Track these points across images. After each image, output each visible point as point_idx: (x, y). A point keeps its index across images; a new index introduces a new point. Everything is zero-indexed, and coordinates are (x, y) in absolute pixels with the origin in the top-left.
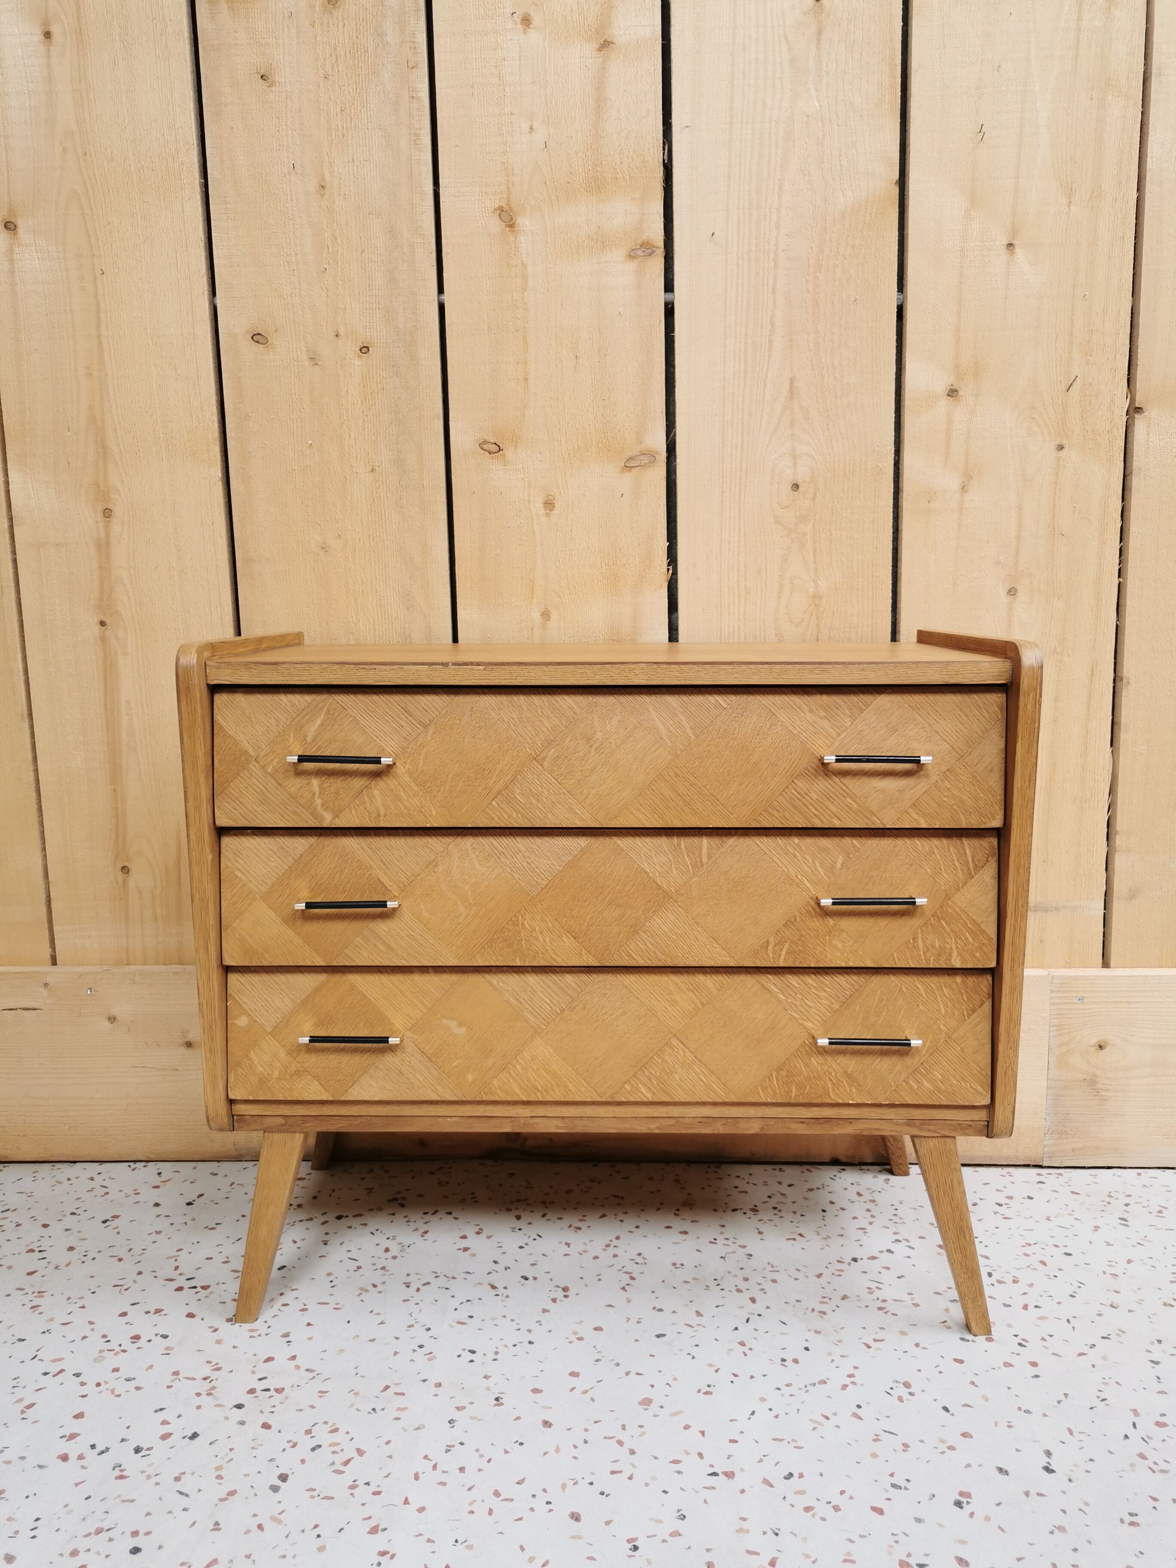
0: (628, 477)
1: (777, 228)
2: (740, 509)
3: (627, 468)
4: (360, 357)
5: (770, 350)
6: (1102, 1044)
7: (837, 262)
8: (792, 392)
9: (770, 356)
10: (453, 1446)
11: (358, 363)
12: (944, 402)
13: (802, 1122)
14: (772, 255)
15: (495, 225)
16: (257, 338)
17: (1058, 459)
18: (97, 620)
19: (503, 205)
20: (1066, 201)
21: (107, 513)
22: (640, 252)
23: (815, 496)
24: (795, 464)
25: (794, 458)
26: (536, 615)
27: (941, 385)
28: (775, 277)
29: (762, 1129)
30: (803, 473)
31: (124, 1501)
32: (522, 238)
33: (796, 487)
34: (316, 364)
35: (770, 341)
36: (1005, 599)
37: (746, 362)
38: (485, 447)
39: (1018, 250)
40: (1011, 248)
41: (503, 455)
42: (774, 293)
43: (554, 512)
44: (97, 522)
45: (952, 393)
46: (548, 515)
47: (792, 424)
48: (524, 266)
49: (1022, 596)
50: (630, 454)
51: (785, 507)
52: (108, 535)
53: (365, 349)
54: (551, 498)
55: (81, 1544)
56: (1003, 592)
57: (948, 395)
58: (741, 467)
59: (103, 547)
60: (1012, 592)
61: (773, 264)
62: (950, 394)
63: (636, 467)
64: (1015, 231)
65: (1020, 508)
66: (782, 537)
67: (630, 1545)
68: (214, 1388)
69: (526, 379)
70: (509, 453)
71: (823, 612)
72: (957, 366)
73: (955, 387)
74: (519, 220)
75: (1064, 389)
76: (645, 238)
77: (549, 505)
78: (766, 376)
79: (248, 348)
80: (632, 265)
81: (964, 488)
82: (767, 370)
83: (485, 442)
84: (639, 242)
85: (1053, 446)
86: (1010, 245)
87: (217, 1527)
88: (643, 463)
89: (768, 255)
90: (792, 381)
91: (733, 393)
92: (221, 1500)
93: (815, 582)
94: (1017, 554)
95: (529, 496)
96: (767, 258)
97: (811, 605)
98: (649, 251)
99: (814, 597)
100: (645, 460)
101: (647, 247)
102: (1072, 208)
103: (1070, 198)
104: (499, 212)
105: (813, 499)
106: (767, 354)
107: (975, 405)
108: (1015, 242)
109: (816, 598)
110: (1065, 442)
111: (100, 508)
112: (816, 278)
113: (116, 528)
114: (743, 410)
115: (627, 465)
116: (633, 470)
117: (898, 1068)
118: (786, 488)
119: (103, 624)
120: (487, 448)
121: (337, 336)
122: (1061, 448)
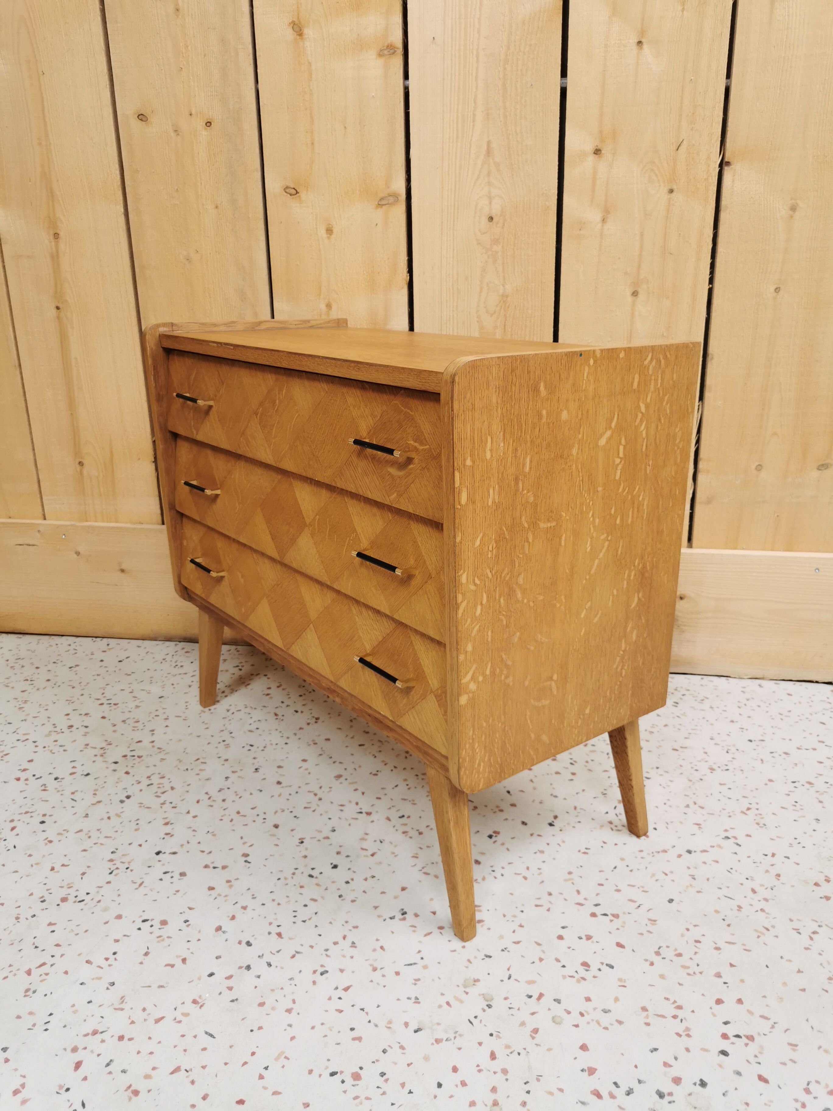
0: (380, 212)
1: (479, 32)
2: (453, 234)
3: (380, 205)
4: (205, 129)
5: (474, 121)
6: (682, 596)
7: (519, 57)
8: (489, 152)
9: (473, 126)
11: (204, 133)
12: (591, 158)
14: (475, 53)
15: (290, 34)
16: (142, 117)
17: (669, 200)
18: (54, 306)
19: (295, 20)
20: (680, 8)
21: (56, 236)
22: (386, 52)
23: (504, 225)
24: (490, 203)
25: (490, 198)
26: (323, 307)
27: (589, 148)
28: (477, 68)
30: (496, 209)
31: (42, 801)
32: (307, 44)
33: (491, 219)
34: (178, 134)
35: (474, 115)
36: (630, 299)
37: (457, 130)
38: (287, 190)
39: (645, 46)
40: (640, 45)
41: (299, 196)
42: (476, 80)
43: (333, 236)
44: (50, 242)
45: (597, 152)
46: (329, 238)
47: (489, 174)
48: (310, 63)
49: (642, 297)
50: (381, 195)
51: (484, 233)
52: (57, 251)
53: (209, 124)
54: (330, 226)
55: (16, 817)
56: (628, 293)
57: (594, 153)
58: (455, 204)
59: (55, 258)
60: (635, 294)
61: (475, 59)
62: (596, 152)
63: (386, 205)
64: (643, 32)
65: (642, 234)
66: (482, 254)
67: (300, 841)
68: (105, 753)
69: (313, 144)
70: (303, 195)
71: (508, 307)
72: (601, 132)
73: (599, 147)
74: (306, 31)
75: (675, 148)
76: (389, 42)
77: (329, 231)
78: (471, 140)
79: (136, 124)
80: (380, 62)
81: (604, 220)
82: (472, 135)
83: (287, 187)
84: (386, 44)
85: (666, 190)
86: (640, 43)
87: (87, 816)
88: (390, 201)
89: (472, 53)
90: (489, 143)
91: (449, 153)
92: (93, 804)
93: (503, 285)
94: (639, 267)
95: (316, 225)
96: (471, 54)
97: (500, 301)
98: (392, 51)
99: (502, 296)
100: (391, 200)
101: (391, 48)
102: (685, 13)
103: (684, 5)
104: (292, 25)
105: (503, 227)
106: (472, 124)
107: (613, 161)
108: (643, 40)
109: (504, 297)
110: (675, 187)
111: (52, 233)
112: (505, 69)
113: (62, 246)
114: (456, 164)
115: (380, 203)
116: (384, 207)
118: (485, 220)
119: (58, 308)
120: (289, 192)
121: (191, 115)
122: (671, 191)
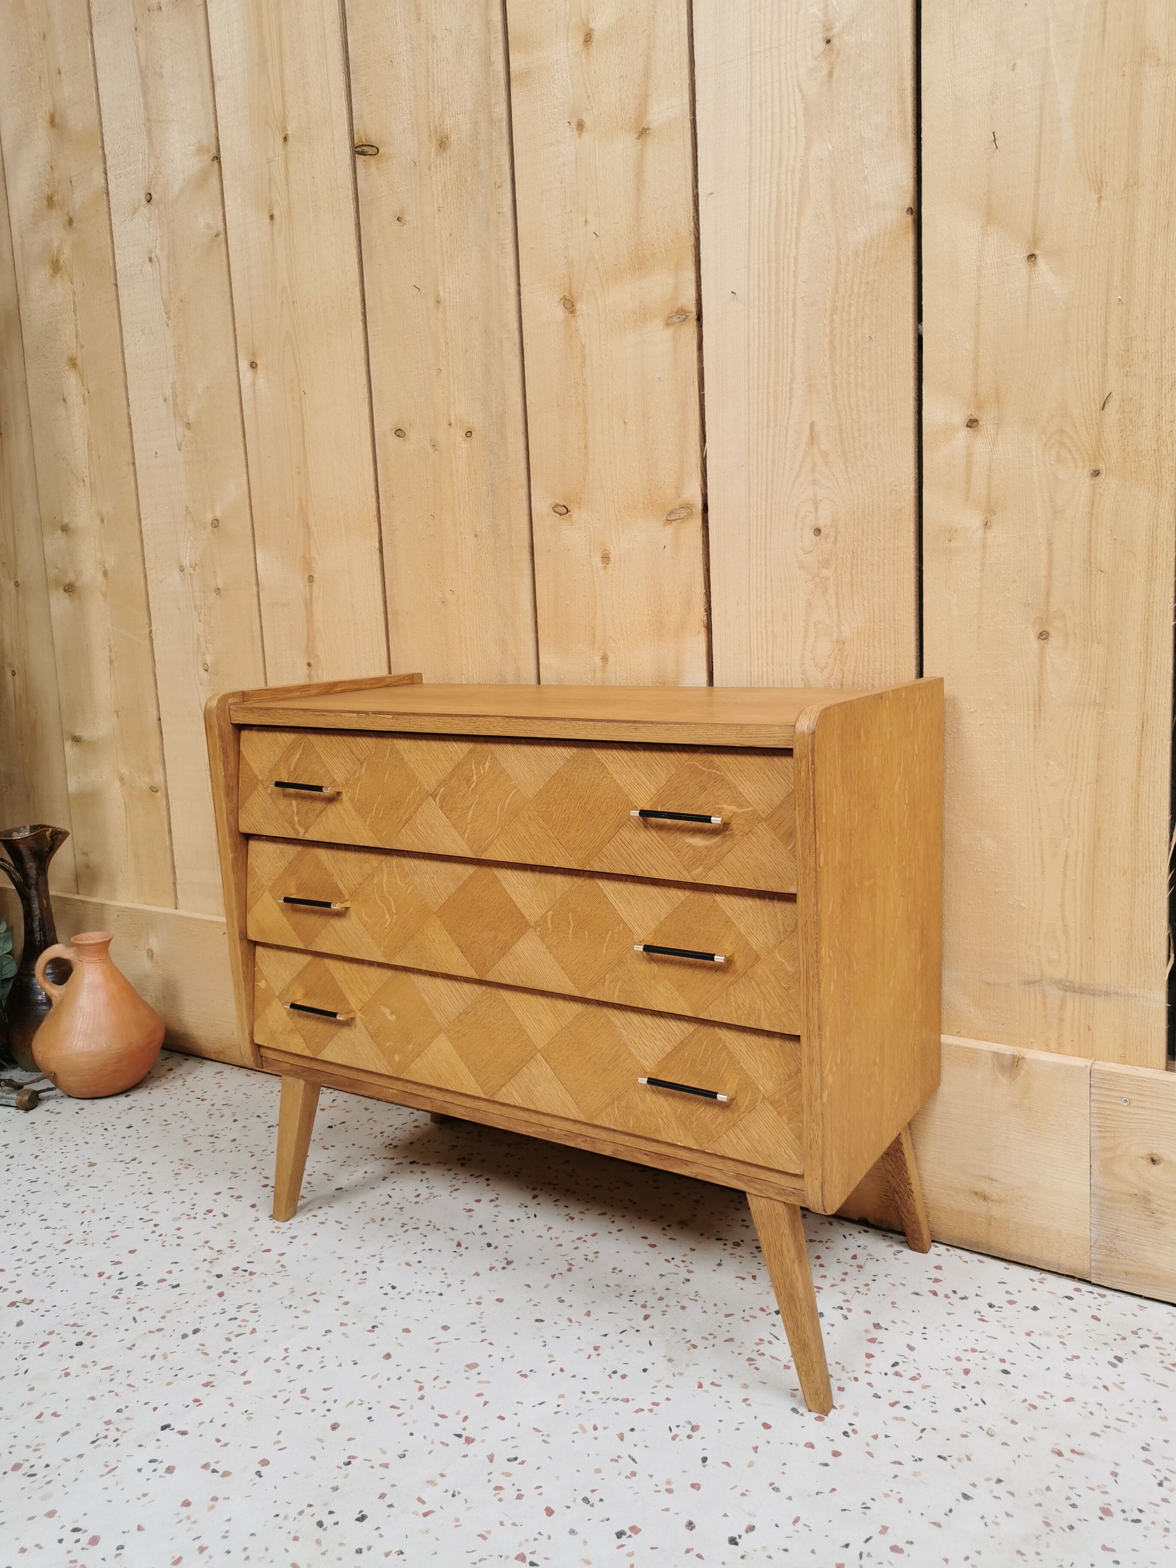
0: (669, 531)
1: (795, 276)
2: (766, 556)
3: (669, 521)
4: (466, 440)
5: (790, 398)
6: (1155, 1158)
7: (852, 302)
8: (813, 438)
9: (791, 404)
10: (311, 1348)
11: (464, 445)
12: (963, 433)
13: (646, 1155)
14: (791, 304)
15: (560, 313)
16: (399, 433)
17: (1093, 487)
18: (306, 662)
19: (566, 294)
20: (1095, 197)
21: (311, 579)
22: (675, 319)
23: (836, 539)
24: (816, 508)
25: (816, 503)
26: (597, 659)
27: (959, 418)
28: (794, 325)
29: (613, 1152)
30: (824, 517)
32: (580, 322)
33: (818, 531)
34: (436, 450)
35: (791, 389)
36: (1035, 644)
37: (768, 411)
38: (556, 509)
39: (1040, 261)
40: (1033, 259)
41: (570, 516)
42: (793, 341)
43: (610, 565)
44: (305, 586)
45: (972, 423)
46: (605, 568)
47: (813, 470)
48: (583, 346)
49: (1055, 640)
50: (670, 508)
51: (809, 552)
52: (311, 597)
53: (469, 434)
54: (607, 552)
56: (1032, 636)
57: (968, 426)
58: (766, 515)
59: (309, 604)
60: (1043, 636)
61: (791, 313)
62: (970, 424)
63: (676, 520)
64: (1035, 241)
65: (1050, 543)
66: (806, 582)
67: (346, 1460)
69: (586, 447)
70: (575, 513)
71: (846, 658)
72: (976, 394)
73: (975, 417)
74: (578, 306)
75: (1099, 406)
76: (679, 305)
77: (606, 558)
78: (788, 424)
79: (393, 440)
80: (668, 333)
81: (986, 525)
82: (789, 417)
83: (557, 505)
84: (675, 309)
85: (1087, 472)
86: (1032, 256)
87: (132, 1347)
88: (682, 516)
89: (787, 304)
90: (812, 425)
91: (757, 444)
93: (838, 627)
94: (1048, 594)
95: (590, 552)
96: (786, 307)
97: (834, 650)
98: (683, 317)
99: (838, 641)
100: (683, 513)
101: (682, 313)
102: (1103, 203)
103: (1100, 191)
104: (563, 301)
105: (835, 543)
106: (788, 402)
107: (997, 434)
108: (1037, 252)
109: (841, 643)
110: (1101, 466)
111: (306, 576)
112: (832, 321)
113: (316, 590)
114: (767, 459)
115: (668, 518)
116: (673, 523)
117: (720, 1119)
118: (809, 533)
119: (309, 665)
120: (559, 511)
121: (450, 425)
122: (1096, 473)
